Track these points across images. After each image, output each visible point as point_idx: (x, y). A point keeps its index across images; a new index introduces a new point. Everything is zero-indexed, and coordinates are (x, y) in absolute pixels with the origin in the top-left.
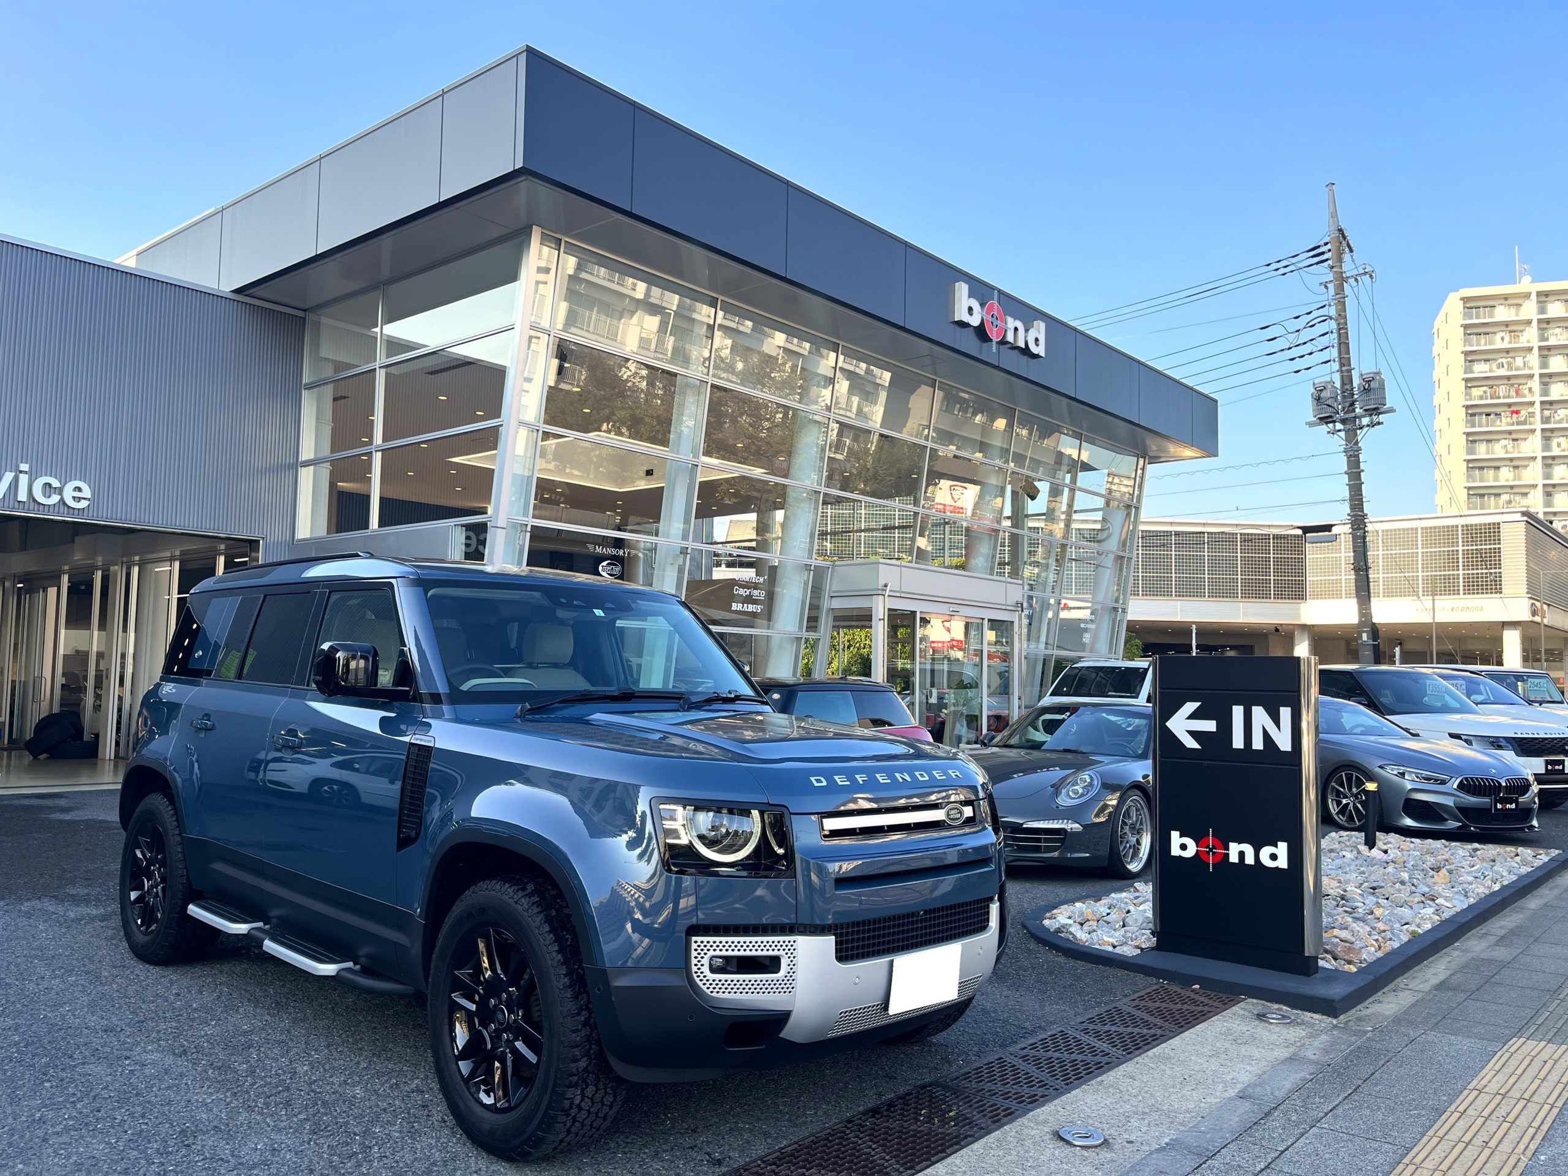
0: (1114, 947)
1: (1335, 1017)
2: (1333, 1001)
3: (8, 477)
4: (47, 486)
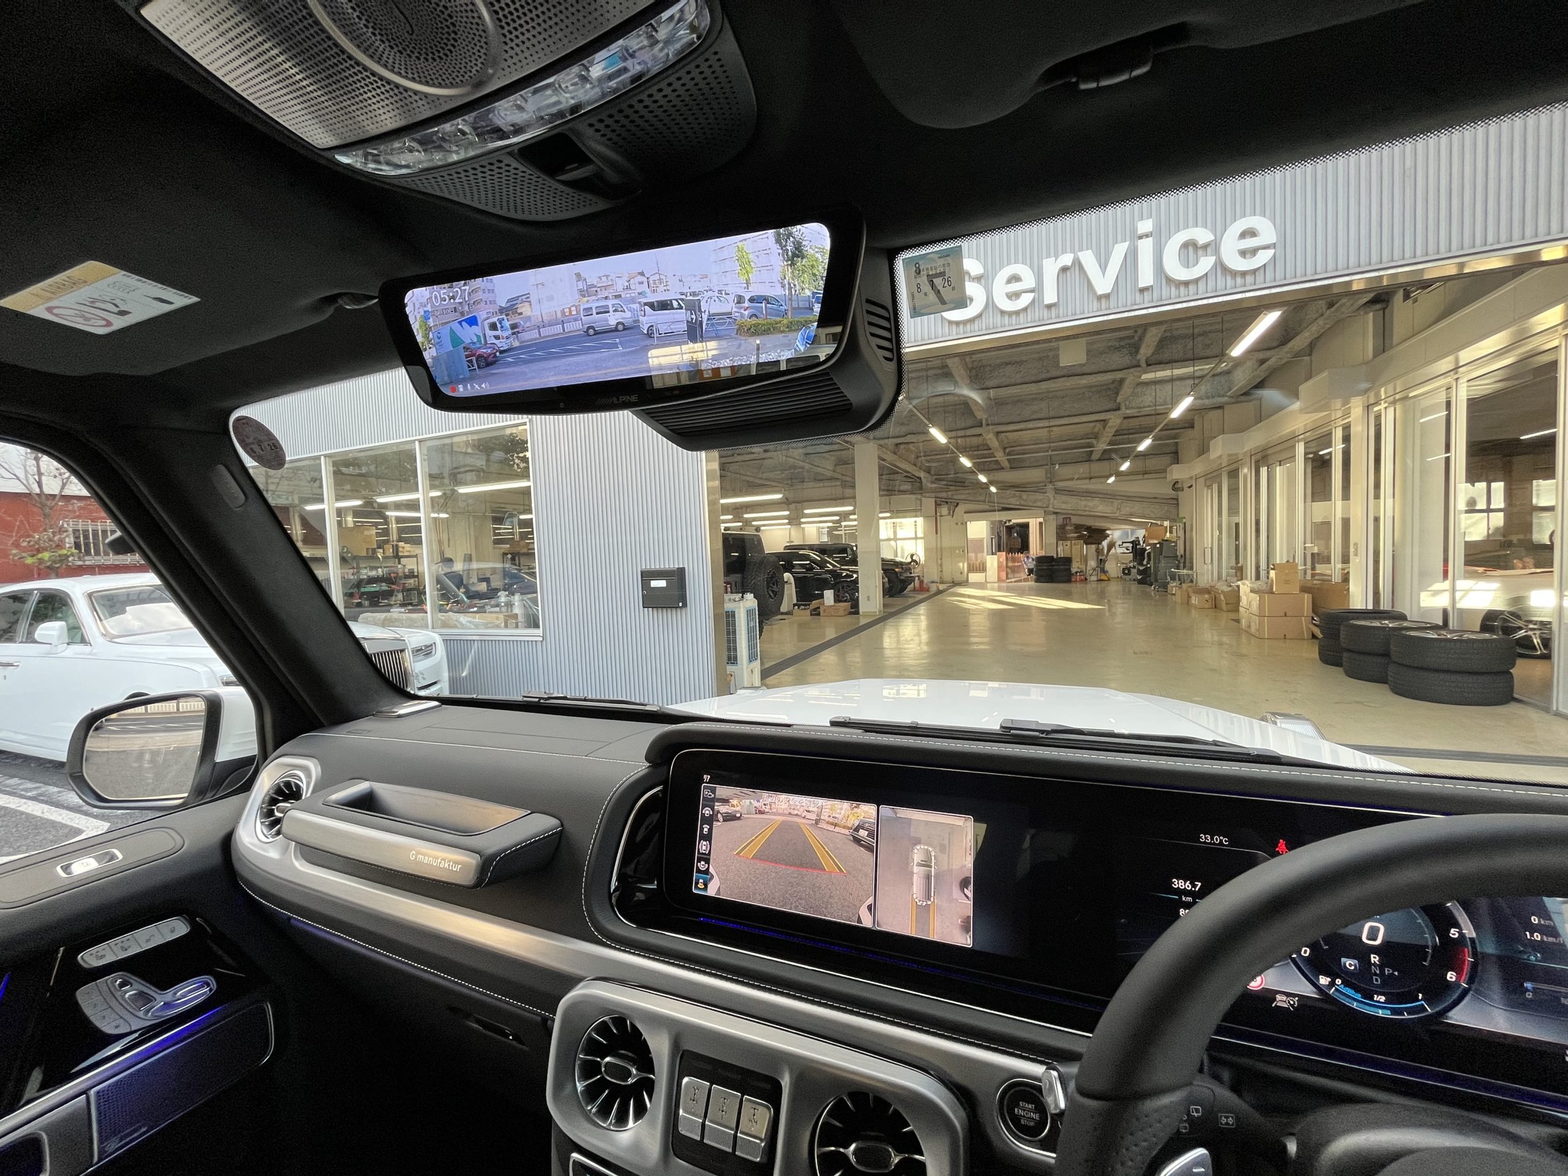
3: (1119, 251)
4: (1190, 246)
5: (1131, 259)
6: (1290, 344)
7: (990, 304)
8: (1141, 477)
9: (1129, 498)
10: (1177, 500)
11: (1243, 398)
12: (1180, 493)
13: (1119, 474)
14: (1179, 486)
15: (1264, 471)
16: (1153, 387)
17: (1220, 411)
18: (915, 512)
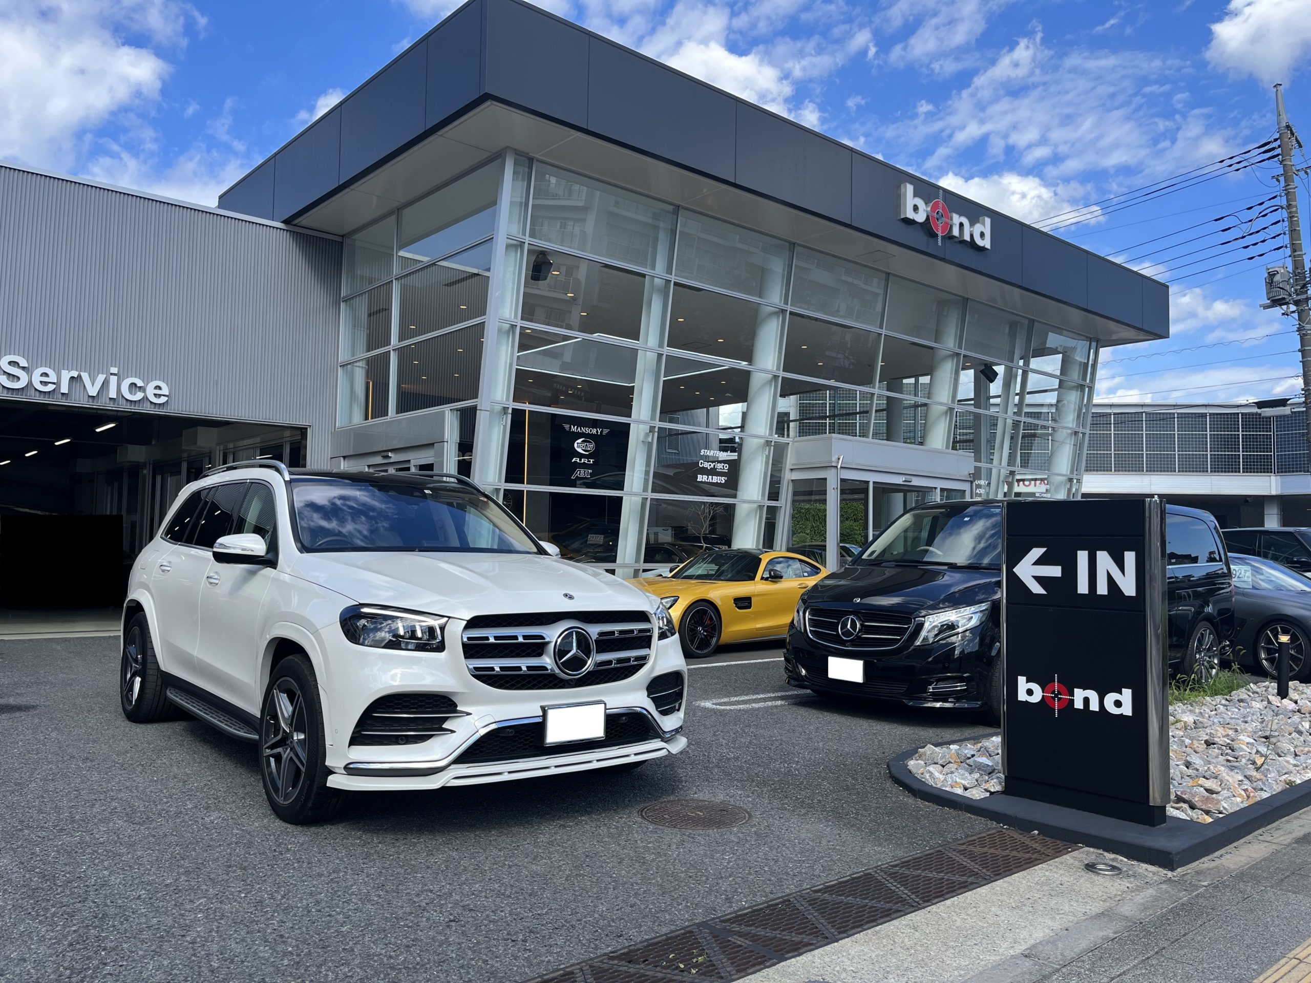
0: (966, 789)
1: (1172, 870)
2: (1170, 853)
3: (101, 378)
4: (132, 385)
5: (105, 384)
7: (30, 383)
15: (159, 478)
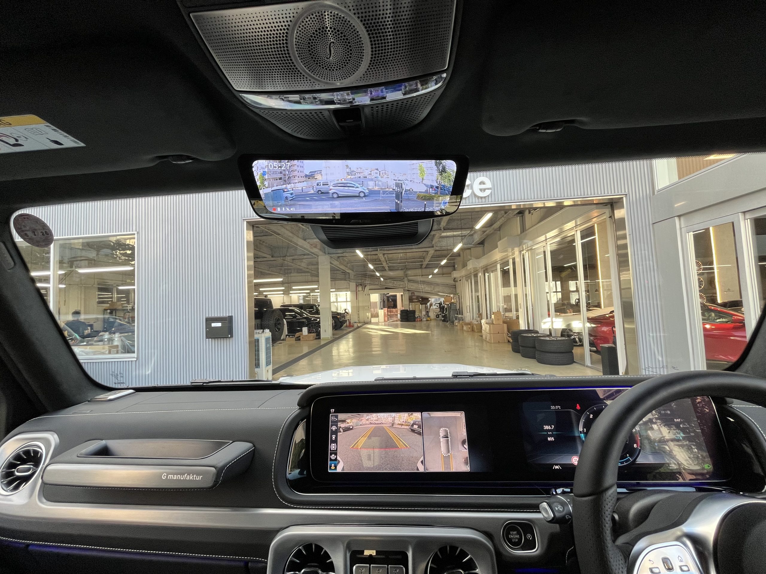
6: (493, 226)
8: (441, 276)
9: (438, 285)
10: (455, 286)
11: (478, 246)
12: (456, 283)
13: (433, 274)
14: (456, 280)
15: (487, 275)
16: (446, 239)
17: (469, 250)
18: (347, 289)
